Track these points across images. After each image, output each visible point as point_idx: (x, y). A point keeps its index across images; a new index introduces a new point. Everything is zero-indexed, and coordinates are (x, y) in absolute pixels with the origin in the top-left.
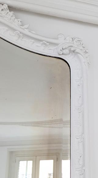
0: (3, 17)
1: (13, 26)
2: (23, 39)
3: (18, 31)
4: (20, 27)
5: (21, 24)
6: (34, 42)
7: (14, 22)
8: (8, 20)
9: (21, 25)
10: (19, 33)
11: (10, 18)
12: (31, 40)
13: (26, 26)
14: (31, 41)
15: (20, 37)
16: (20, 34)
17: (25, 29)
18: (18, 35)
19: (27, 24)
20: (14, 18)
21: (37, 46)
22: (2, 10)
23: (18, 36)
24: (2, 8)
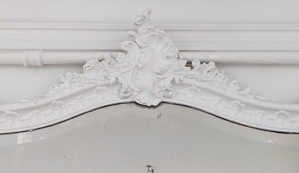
0: (212, 83)
1: (228, 94)
2: (246, 112)
3: (237, 101)
4: (240, 94)
5: (239, 88)
6: (264, 114)
7: (230, 87)
8: (219, 86)
9: (239, 90)
10: (239, 102)
11: (221, 82)
12: (259, 111)
13: (247, 90)
14: (260, 113)
15: (240, 108)
16: (241, 104)
17: (248, 96)
18: (238, 106)
19: (249, 87)
20: (228, 80)
21: (272, 119)
22: (208, 71)
23: (238, 108)
24: (209, 69)
